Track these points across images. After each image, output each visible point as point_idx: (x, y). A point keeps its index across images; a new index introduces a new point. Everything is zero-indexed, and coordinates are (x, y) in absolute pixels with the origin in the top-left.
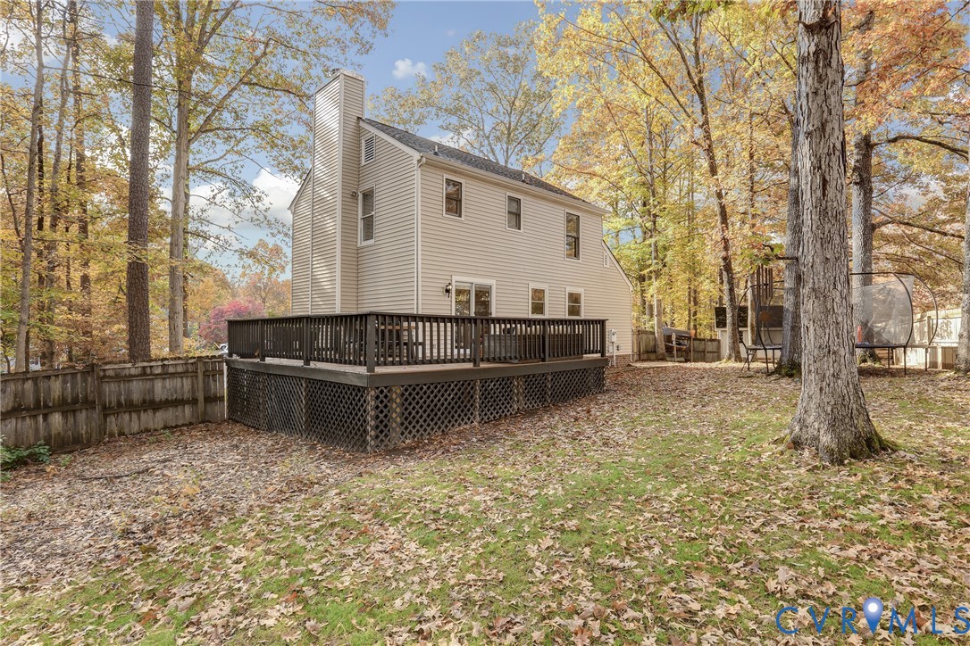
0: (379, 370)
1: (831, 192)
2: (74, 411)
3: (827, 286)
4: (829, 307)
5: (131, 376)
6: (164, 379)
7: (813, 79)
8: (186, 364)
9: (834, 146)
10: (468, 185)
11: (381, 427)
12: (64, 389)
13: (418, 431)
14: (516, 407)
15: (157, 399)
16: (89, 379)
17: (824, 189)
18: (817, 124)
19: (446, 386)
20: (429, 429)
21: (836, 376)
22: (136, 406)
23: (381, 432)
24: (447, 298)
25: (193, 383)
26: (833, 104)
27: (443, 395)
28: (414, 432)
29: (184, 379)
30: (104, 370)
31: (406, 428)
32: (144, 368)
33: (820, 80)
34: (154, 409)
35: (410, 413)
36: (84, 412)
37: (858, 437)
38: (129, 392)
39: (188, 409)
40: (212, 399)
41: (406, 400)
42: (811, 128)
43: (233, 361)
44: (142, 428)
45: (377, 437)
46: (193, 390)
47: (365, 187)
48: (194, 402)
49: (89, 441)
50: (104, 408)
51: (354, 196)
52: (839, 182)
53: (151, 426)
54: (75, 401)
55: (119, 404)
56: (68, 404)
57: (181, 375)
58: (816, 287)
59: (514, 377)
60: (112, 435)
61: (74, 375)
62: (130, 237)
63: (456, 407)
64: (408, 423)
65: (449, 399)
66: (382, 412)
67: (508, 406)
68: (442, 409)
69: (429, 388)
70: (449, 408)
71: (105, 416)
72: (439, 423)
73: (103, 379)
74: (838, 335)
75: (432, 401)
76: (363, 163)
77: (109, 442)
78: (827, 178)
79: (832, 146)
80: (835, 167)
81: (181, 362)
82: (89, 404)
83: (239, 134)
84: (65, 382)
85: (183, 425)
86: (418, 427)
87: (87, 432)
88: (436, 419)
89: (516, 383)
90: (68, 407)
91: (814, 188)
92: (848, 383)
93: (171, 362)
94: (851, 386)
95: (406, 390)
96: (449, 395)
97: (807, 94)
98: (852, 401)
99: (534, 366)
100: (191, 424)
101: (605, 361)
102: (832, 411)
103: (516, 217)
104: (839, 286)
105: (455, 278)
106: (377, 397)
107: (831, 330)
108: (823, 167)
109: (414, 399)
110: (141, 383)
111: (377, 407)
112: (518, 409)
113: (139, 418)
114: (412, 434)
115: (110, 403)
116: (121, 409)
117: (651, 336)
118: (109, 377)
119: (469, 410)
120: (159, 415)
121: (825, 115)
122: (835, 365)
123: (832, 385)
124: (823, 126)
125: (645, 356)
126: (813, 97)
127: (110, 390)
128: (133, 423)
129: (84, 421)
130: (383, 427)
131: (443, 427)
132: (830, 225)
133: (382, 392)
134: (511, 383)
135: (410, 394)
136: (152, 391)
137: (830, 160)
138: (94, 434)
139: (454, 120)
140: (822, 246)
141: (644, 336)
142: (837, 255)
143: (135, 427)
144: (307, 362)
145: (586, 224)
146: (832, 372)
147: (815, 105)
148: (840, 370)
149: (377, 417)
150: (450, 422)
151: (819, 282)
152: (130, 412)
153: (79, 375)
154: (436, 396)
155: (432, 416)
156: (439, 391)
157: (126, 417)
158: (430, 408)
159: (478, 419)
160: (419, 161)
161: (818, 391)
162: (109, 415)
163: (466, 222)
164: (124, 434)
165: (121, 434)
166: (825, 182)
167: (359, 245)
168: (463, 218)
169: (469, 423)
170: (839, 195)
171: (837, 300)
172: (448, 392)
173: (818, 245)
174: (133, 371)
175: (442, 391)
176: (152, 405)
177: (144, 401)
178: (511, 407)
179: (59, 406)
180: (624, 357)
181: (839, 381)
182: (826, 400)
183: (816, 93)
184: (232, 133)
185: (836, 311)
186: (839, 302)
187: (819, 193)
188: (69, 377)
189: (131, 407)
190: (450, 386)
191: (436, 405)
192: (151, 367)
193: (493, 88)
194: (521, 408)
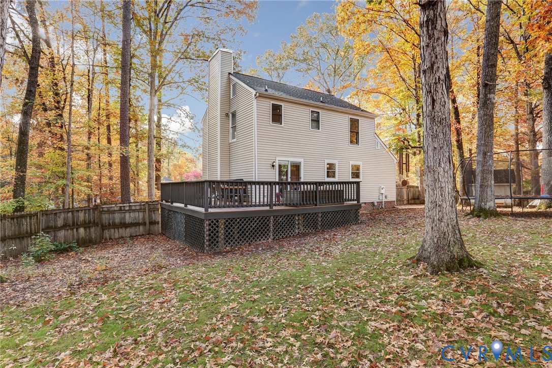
0: (210, 210)
1: (437, 107)
2: (89, 227)
3: (435, 164)
4: (436, 178)
5: (115, 211)
6: (130, 212)
7: (426, 37)
8: (140, 205)
9: (439, 78)
10: (285, 106)
11: (212, 240)
12: (85, 217)
13: (234, 243)
14: (297, 231)
15: (127, 223)
16: (96, 212)
17: (433, 105)
18: (429, 64)
19: (251, 219)
20: (241, 242)
21: (440, 220)
22: (117, 225)
23: (212, 243)
24: (273, 170)
25: (144, 215)
26: (438, 52)
27: (249, 224)
28: (232, 243)
29: (140, 213)
30: (103, 208)
31: (227, 241)
32: (121, 207)
33: (430, 38)
34: (125, 227)
35: (229, 233)
36: (94, 228)
37: (452, 258)
38: (114, 219)
39: (141, 228)
40: (153, 223)
41: (227, 226)
42: (426, 68)
43: (162, 204)
44: (120, 236)
45: (210, 245)
46: (144, 218)
47: (232, 110)
48: (144, 224)
49: (96, 241)
50: (102, 226)
51: (227, 115)
52: (443, 100)
53: (124, 235)
54: (90, 222)
55: (109, 224)
56: (86, 224)
57: (138, 211)
58: (429, 165)
59: (295, 215)
60: (106, 239)
61: (89, 210)
62: (121, 143)
63: (258, 231)
64: (228, 238)
65: (253, 226)
66: (212, 232)
67: (292, 231)
68: (249, 232)
69: (241, 220)
70: (253, 231)
71: (103, 230)
72: (247, 239)
73: (101, 212)
74: (442, 195)
75: (243, 227)
76: (232, 97)
77: (104, 242)
78: (435, 98)
79: (437, 78)
80: (440, 91)
81: (138, 204)
82: (95, 224)
83: (182, 84)
84: (85, 213)
85: (139, 235)
86: (234, 241)
87: (95, 237)
88: (245, 237)
89: (297, 218)
90: (87, 225)
91: (428, 104)
92: (448, 225)
93: (133, 204)
94: (450, 226)
95: (227, 221)
96: (254, 224)
97: (423, 47)
98: (450, 236)
99: (310, 209)
100: (143, 235)
101: (359, 206)
102: (437, 242)
103: (316, 122)
104: (443, 164)
105: (278, 159)
106: (210, 225)
107: (438, 192)
108: (432, 91)
109: (232, 226)
110: (119, 214)
111: (210, 230)
112: (299, 232)
113: (118, 232)
114: (231, 245)
115: (105, 223)
116: (110, 227)
117: (417, 189)
118: (105, 211)
119: (266, 232)
120: (128, 230)
121: (433, 59)
122: (440, 213)
123: (438, 225)
124: (432, 66)
125: (413, 201)
126: (426, 49)
127: (105, 217)
128: (116, 234)
129: (94, 232)
130: (214, 241)
131: (249, 241)
132: (436, 127)
133: (212, 222)
134: (293, 218)
135: (229, 223)
136: (124, 218)
137: (436, 87)
138: (98, 238)
139: (304, 66)
140: (432, 140)
141: (412, 189)
142: (441, 146)
143: (117, 236)
144: (186, 206)
145: (363, 123)
146: (438, 217)
147: (427, 53)
148: (443, 217)
149: (210, 235)
150: (254, 239)
151: (431, 162)
152: (114, 228)
153: (91, 210)
154: (245, 225)
155: (243, 235)
156: (247, 222)
157: (113, 230)
158: (242, 231)
159: (272, 237)
160: (255, 95)
161: (431, 229)
162: (105, 229)
163: (285, 127)
164: (111, 239)
165: (110, 239)
166: (434, 101)
167: (230, 142)
168: (283, 125)
169: (266, 239)
170: (442, 108)
171: (441, 173)
172: (253, 223)
173: (430, 140)
174: (116, 209)
175: (249, 222)
176: (124, 225)
177: (121, 223)
178: (293, 231)
179: (83, 224)
180: (391, 202)
181: (442, 223)
182: (435, 235)
183: (427, 46)
184: (179, 84)
185: (440, 179)
186: (442, 174)
187: (430, 107)
188: (87, 211)
189: (115, 226)
190: (254, 219)
191: (245, 229)
192: (124, 206)
193: (324, 46)
194: (300, 232)
